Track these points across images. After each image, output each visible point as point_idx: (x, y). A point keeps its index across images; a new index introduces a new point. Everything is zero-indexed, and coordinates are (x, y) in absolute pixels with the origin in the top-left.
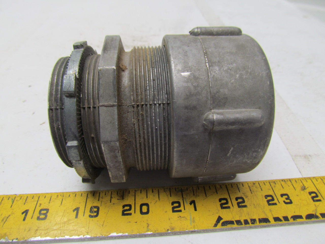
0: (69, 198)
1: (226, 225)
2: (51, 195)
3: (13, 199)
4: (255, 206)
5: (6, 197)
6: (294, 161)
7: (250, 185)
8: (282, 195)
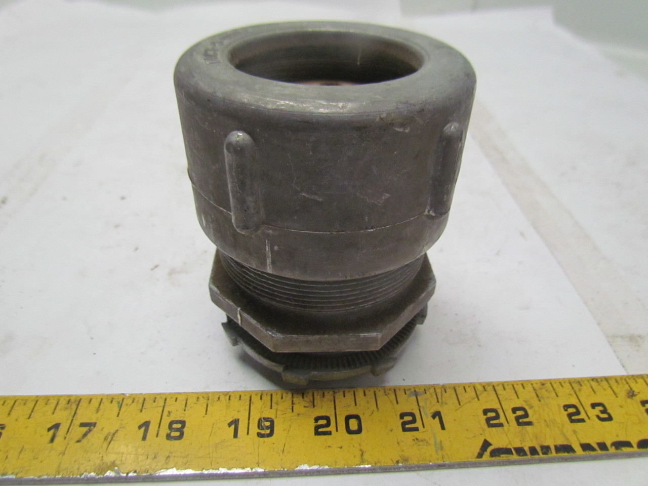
0: (219, 402)
1: (499, 456)
2: (186, 397)
3: (120, 401)
4: (547, 424)
5: (107, 398)
6: (611, 345)
7: (535, 386)
8: (594, 406)
